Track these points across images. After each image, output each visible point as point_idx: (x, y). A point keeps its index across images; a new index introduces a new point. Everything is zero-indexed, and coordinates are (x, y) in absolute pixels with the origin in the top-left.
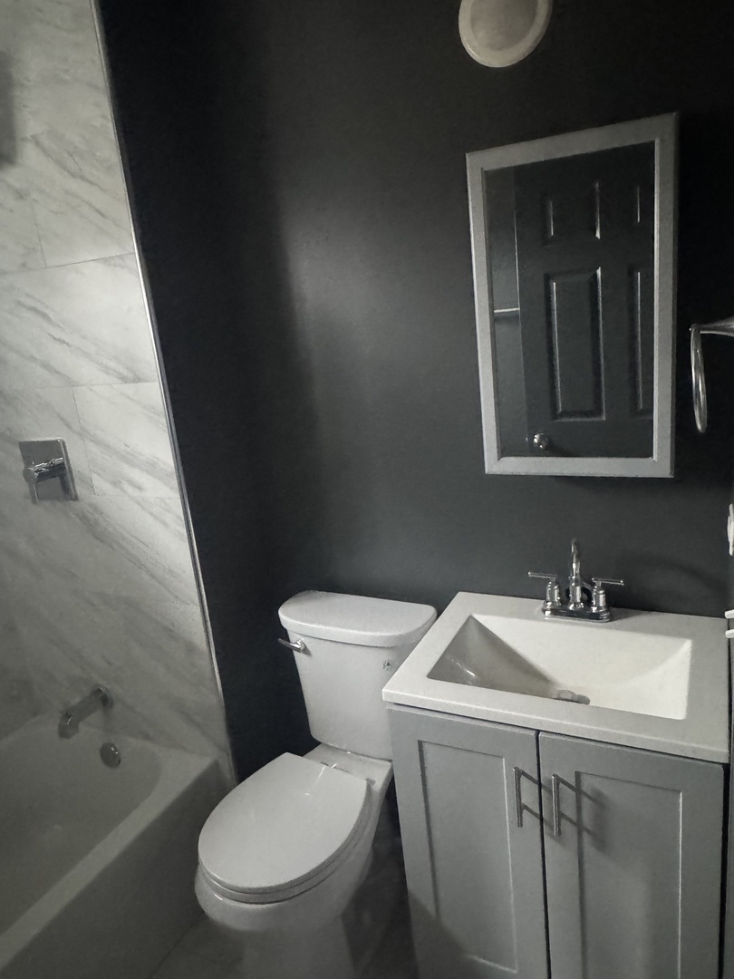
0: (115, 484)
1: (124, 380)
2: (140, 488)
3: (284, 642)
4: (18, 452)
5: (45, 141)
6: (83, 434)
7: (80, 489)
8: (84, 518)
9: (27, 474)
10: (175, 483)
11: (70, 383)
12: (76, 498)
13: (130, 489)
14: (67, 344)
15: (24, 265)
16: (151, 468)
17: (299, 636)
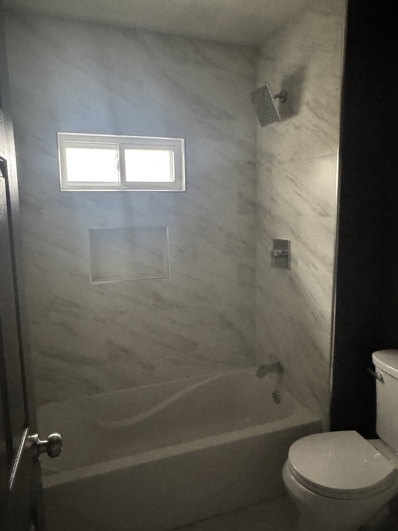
0: (307, 265)
1: (321, 215)
2: (316, 269)
3: (372, 372)
4: (272, 243)
5: (312, 104)
6: (298, 238)
7: (292, 265)
8: (291, 279)
9: (272, 253)
10: (332, 269)
11: (299, 214)
12: (289, 269)
13: (311, 268)
14: (301, 196)
15: (291, 159)
16: (323, 260)
17: (380, 371)
